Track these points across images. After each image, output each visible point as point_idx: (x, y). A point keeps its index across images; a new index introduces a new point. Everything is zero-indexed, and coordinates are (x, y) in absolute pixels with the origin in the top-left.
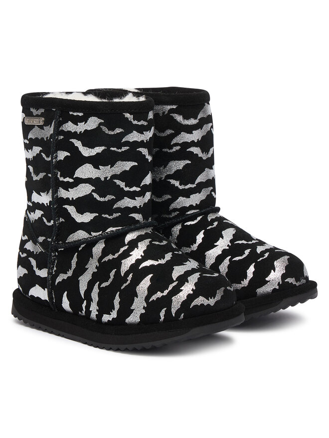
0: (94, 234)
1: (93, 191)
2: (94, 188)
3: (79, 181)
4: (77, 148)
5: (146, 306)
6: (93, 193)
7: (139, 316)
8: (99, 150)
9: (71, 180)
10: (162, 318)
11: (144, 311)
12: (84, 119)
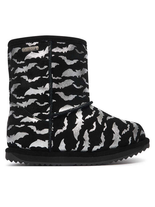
0: (75, 106)
1: (73, 83)
2: (74, 82)
3: (65, 78)
4: (64, 60)
5: (120, 137)
6: (73, 84)
7: (117, 143)
8: (75, 61)
9: (60, 78)
10: (130, 142)
11: (120, 140)
12: (66, 46)
